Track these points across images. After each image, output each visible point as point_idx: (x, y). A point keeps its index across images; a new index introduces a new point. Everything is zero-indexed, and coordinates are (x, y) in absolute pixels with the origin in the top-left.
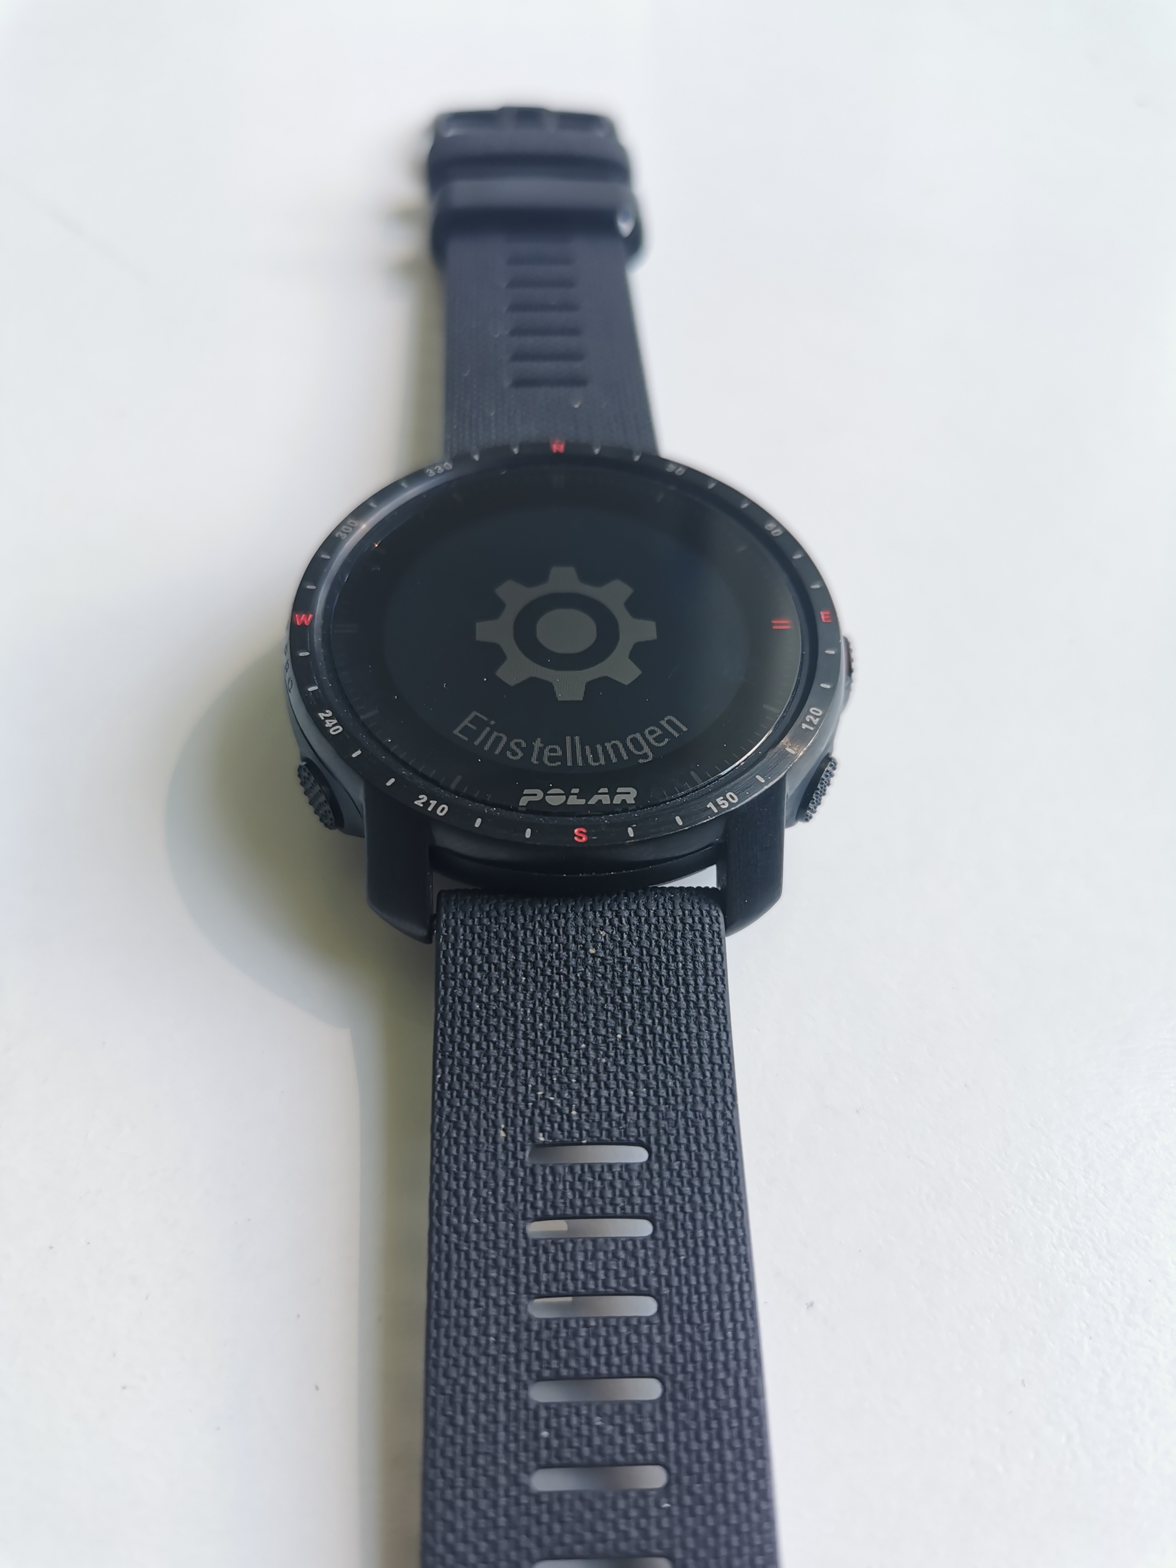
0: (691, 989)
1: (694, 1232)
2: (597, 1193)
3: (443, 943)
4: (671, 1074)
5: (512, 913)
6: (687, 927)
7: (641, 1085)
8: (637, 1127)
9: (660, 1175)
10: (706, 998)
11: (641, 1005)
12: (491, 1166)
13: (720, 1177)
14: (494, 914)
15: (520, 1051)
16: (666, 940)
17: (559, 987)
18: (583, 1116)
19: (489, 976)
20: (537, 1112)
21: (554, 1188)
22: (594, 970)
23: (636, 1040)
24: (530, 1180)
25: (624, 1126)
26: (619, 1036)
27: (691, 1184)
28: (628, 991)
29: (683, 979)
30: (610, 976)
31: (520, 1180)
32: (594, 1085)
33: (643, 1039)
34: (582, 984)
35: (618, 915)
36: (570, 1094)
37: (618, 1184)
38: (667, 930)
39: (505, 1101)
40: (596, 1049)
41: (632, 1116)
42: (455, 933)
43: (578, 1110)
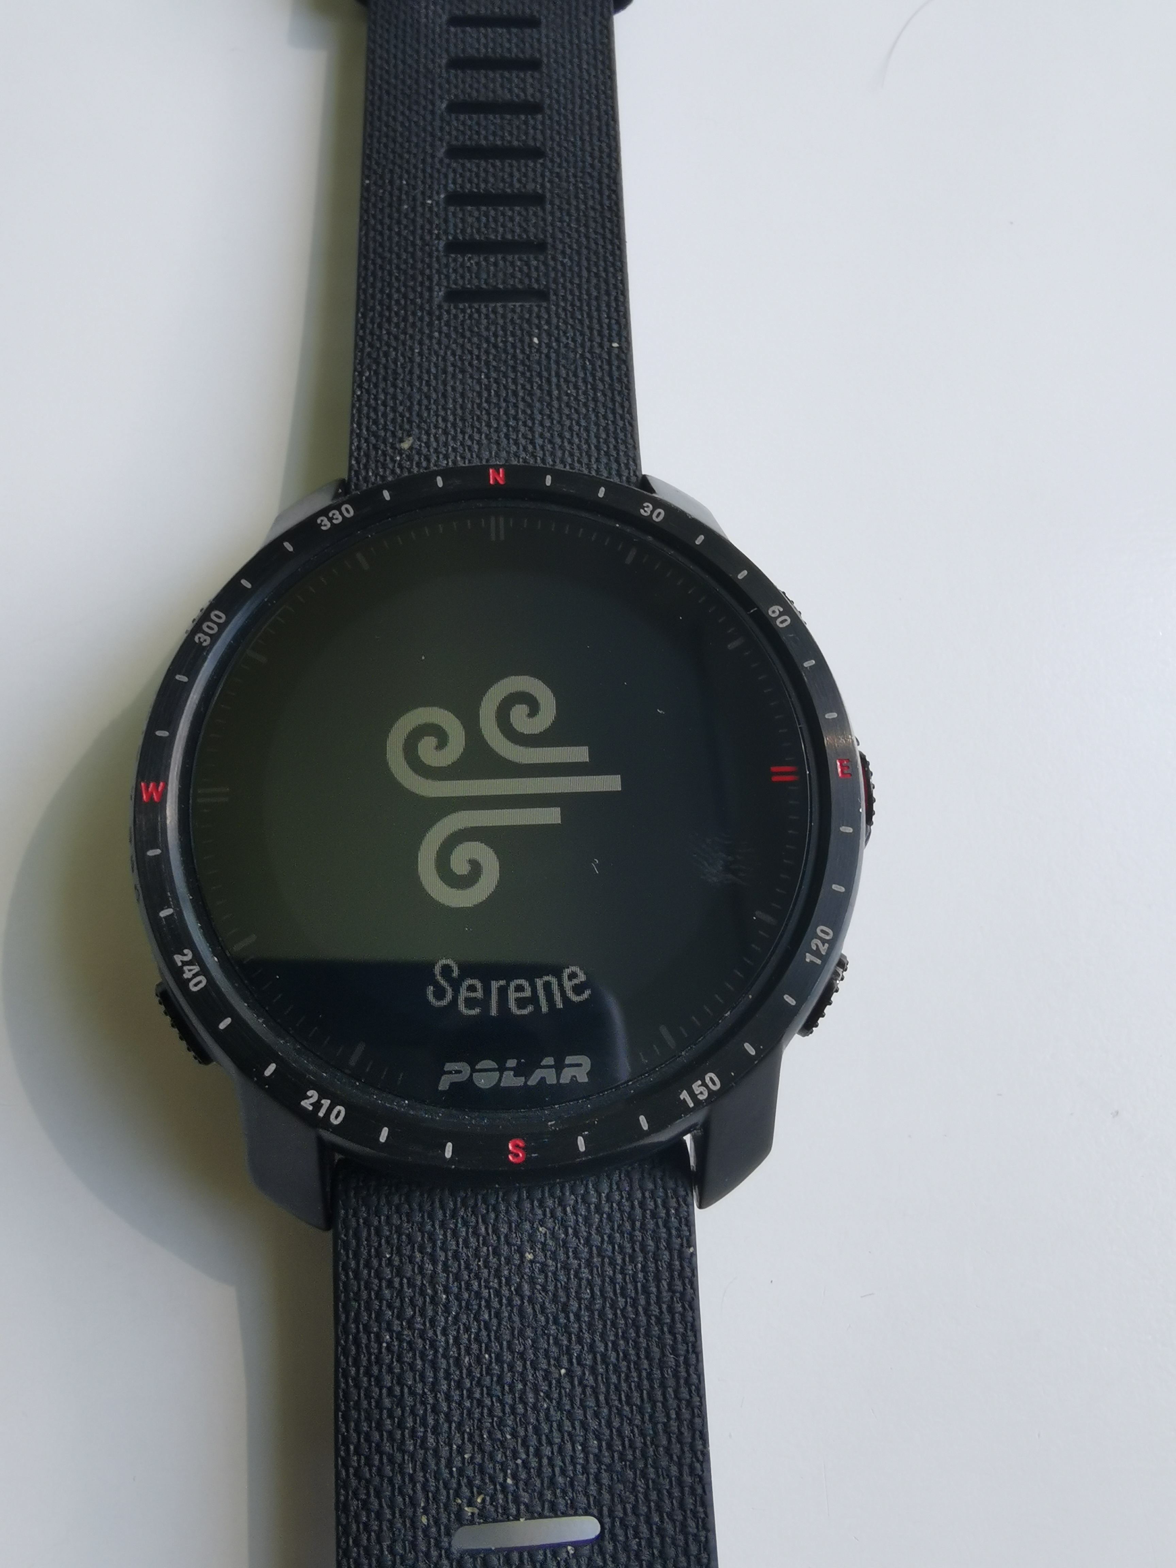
0: (653, 1297)
4: (628, 1418)
5: (427, 1207)
6: (648, 1213)
7: (591, 1436)
9: (614, 1557)
10: (671, 1310)
11: (590, 1325)
12: (410, 1559)
13: (687, 1556)
14: (405, 1208)
15: (441, 1397)
16: (622, 1233)
17: (488, 1306)
18: (521, 1485)
19: (400, 1292)
22: (532, 1281)
23: (584, 1374)
25: (571, 1493)
26: (563, 1371)
28: (574, 1304)
29: (643, 1286)
30: (551, 1288)
32: (533, 1440)
33: (593, 1370)
35: (562, 1203)
36: (505, 1453)
38: (623, 1220)
39: (424, 1467)
40: (536, 1390)
41: (580, 1481)
42: (357, 1235)
43: (515, 1477)
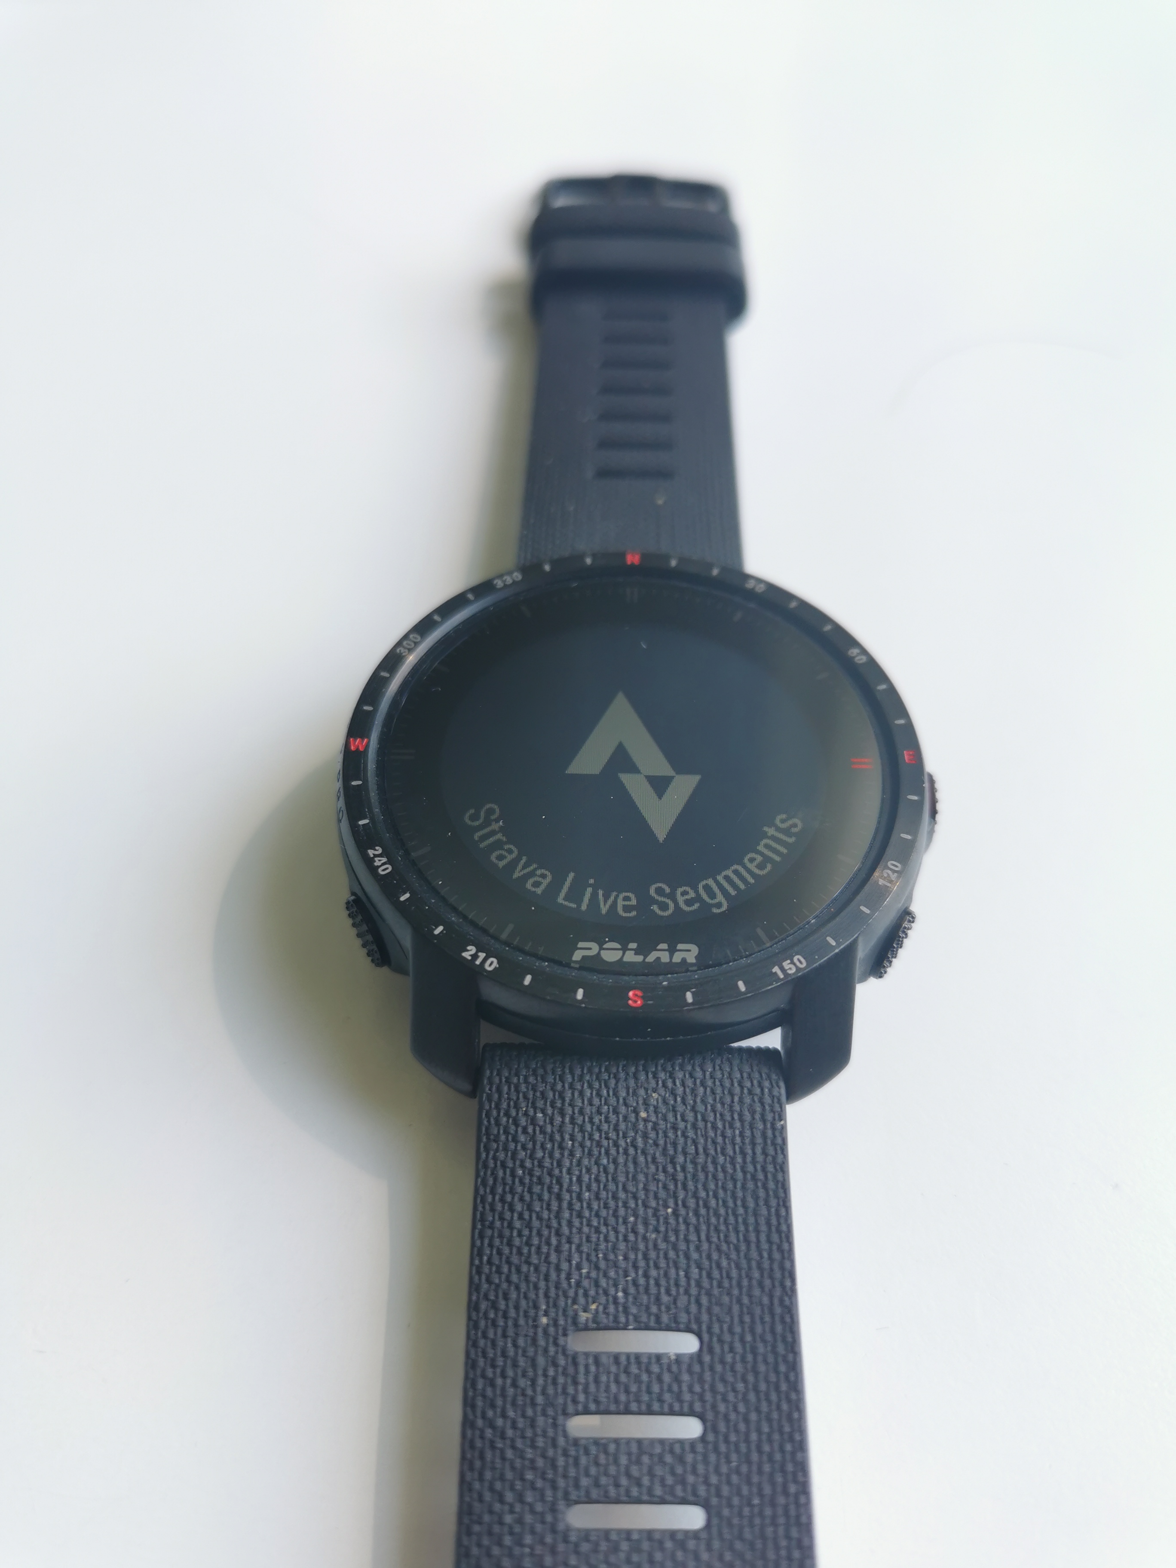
0: (749, 1159)
1: (747, 1434)
2: (644, 1388)
3: (486, 1101)
4: (726, 1254)
5: (559, 1071)
6: (746, 1091)
7: (693, 1266)
8: (688, 1312)
9: (712, 1368)
10: (764, 1169)
11: (694, 1176)
12: (531, 1352)
13: (777, 1372)
14: (540, 1071)
16: (723, 1104)
17: (607, 1153)
18: (631, 1299)
19: (533, 1139)
20: (581, 1292)
21: (597, 1381)
22: (645, 1136)
23: (688, 1214)
24: (571, 1370)
25: (673, 1311)
26: (670, 1210)
27: (744, 1380)
28: (680, 1159)
29: (740, 1148)
30: (661, 1142)
31: (560, 1370)
32: (642, 1264)
33: (697, 1214)
34: (631, 1151)
35: (672, 1076)
36: (617, 1272)
37: (667, 1378)
38: (724, 1093)
39: (547, 1278)
40: (646, 1224)
41: (683, 1300)
42: (499, 1091)
43: (625, 1291)
